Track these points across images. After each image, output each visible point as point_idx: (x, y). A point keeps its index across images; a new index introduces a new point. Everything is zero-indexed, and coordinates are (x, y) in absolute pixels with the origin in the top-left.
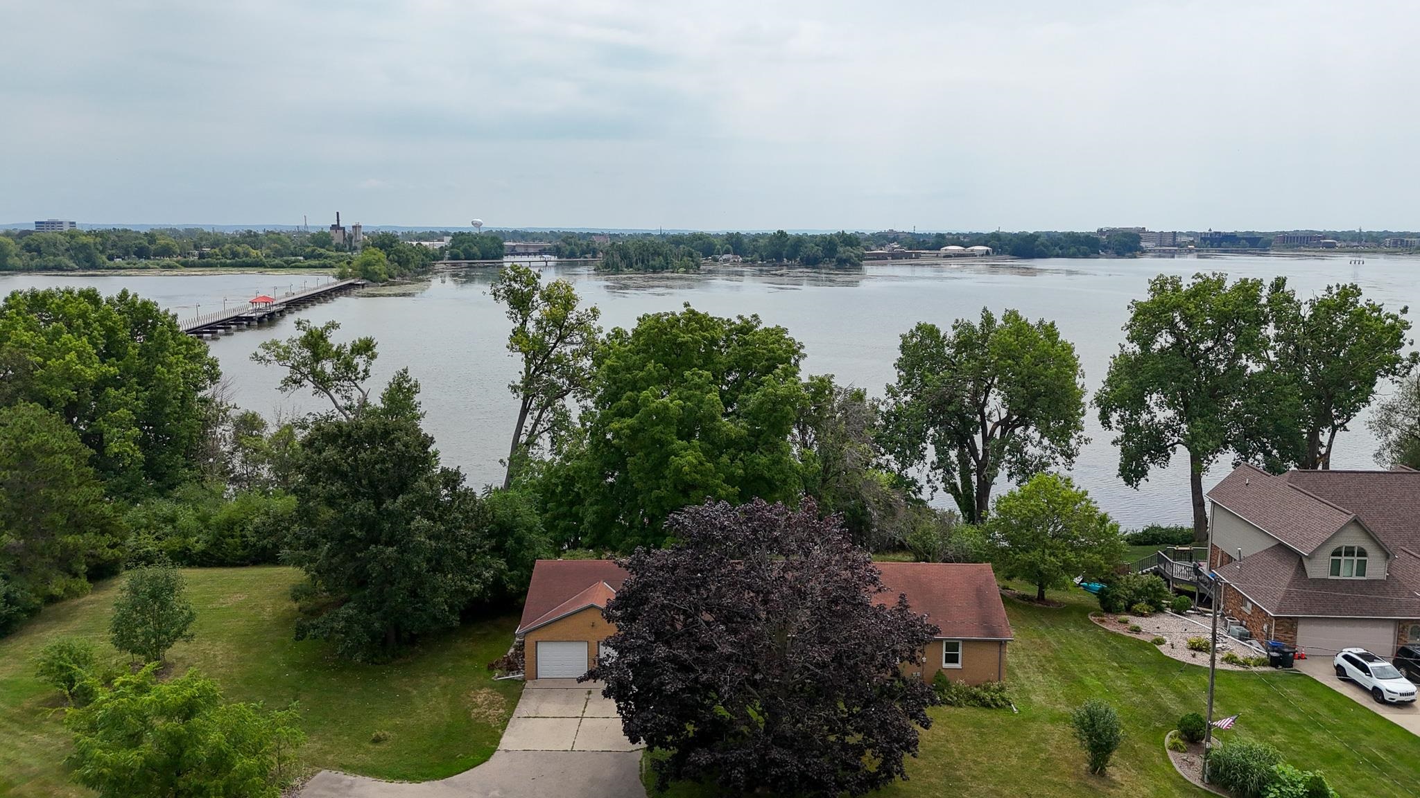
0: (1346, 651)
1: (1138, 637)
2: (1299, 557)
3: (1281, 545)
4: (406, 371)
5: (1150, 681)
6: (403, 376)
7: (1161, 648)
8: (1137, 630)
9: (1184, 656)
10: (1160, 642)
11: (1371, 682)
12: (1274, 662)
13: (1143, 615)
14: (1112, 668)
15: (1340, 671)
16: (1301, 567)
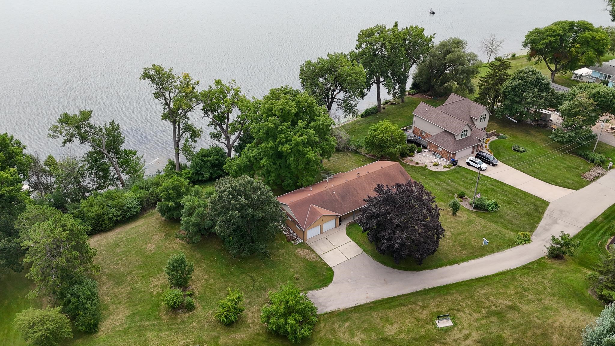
0: (469, 158)
1: (421, 165)
2: (454, 135)
3: (445, 131)
4: (113, 121)
5: (437, 181)
6: (112, 123)
7: (428, 167)
8: (417, 163)
9: (434, 169)
10: (426, 166)
11: (479, 166)
12: (454, 165)
13: (413, 156)
14: (425, 179)
15: (468, 164)
16: (455, 138)
